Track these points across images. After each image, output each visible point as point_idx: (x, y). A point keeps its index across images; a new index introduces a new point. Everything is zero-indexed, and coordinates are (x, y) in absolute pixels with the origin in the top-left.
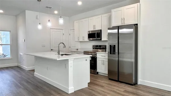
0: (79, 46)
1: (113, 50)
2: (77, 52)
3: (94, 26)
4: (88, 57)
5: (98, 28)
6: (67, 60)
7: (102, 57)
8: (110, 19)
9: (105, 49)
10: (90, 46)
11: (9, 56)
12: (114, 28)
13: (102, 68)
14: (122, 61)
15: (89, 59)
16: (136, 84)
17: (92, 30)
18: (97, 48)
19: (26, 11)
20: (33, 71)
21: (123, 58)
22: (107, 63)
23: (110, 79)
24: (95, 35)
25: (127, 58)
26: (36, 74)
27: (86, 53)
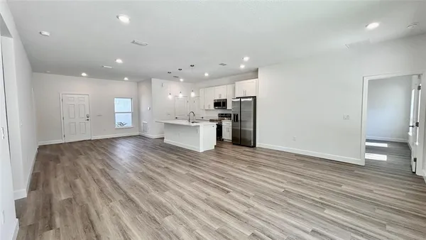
0: (204, 114)
1: (236, 119)
2: (202, 119)
3: (220, 95)
4: (215, 124)
5: (223, 98)
6: (199, 126)
7: (227, 125)
8: (234, 89)
9: (230, 117)
10: (215, 114)
11: (130, 124)
12: (237, 98)
13: (227, 135)
14: (245, 131)
15: (216, 127)
16: (254, 146)
17: (218, 98)
18: (221, 116)
19: (153, 79)
20: (163, 138)
21: (245, 127)
22: (231, 130)
23: (234, 144)
24: (220, 104)
25: (249, 127)
26: (166, 141)
27: (211, 121)
